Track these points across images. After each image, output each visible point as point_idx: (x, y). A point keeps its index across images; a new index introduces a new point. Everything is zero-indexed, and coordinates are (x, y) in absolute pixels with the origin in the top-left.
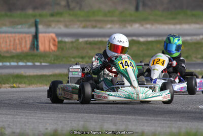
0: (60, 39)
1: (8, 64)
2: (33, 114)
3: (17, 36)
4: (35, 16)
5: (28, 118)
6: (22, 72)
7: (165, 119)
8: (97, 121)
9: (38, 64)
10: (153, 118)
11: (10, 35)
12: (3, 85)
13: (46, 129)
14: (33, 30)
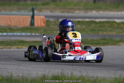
0: (47, 19)
1: (15, 34)
2: (30, 65)
3: (21, 17)
4: (32, 5)
5: (27, 67)
6: (24, 39)
7: (111, 69)
8: (69, 69)
9: (33, 34)
10: (104, 69)
11: (17, 16)
12: (13, 47)
13: (38, 74)
14: (31, 13)
